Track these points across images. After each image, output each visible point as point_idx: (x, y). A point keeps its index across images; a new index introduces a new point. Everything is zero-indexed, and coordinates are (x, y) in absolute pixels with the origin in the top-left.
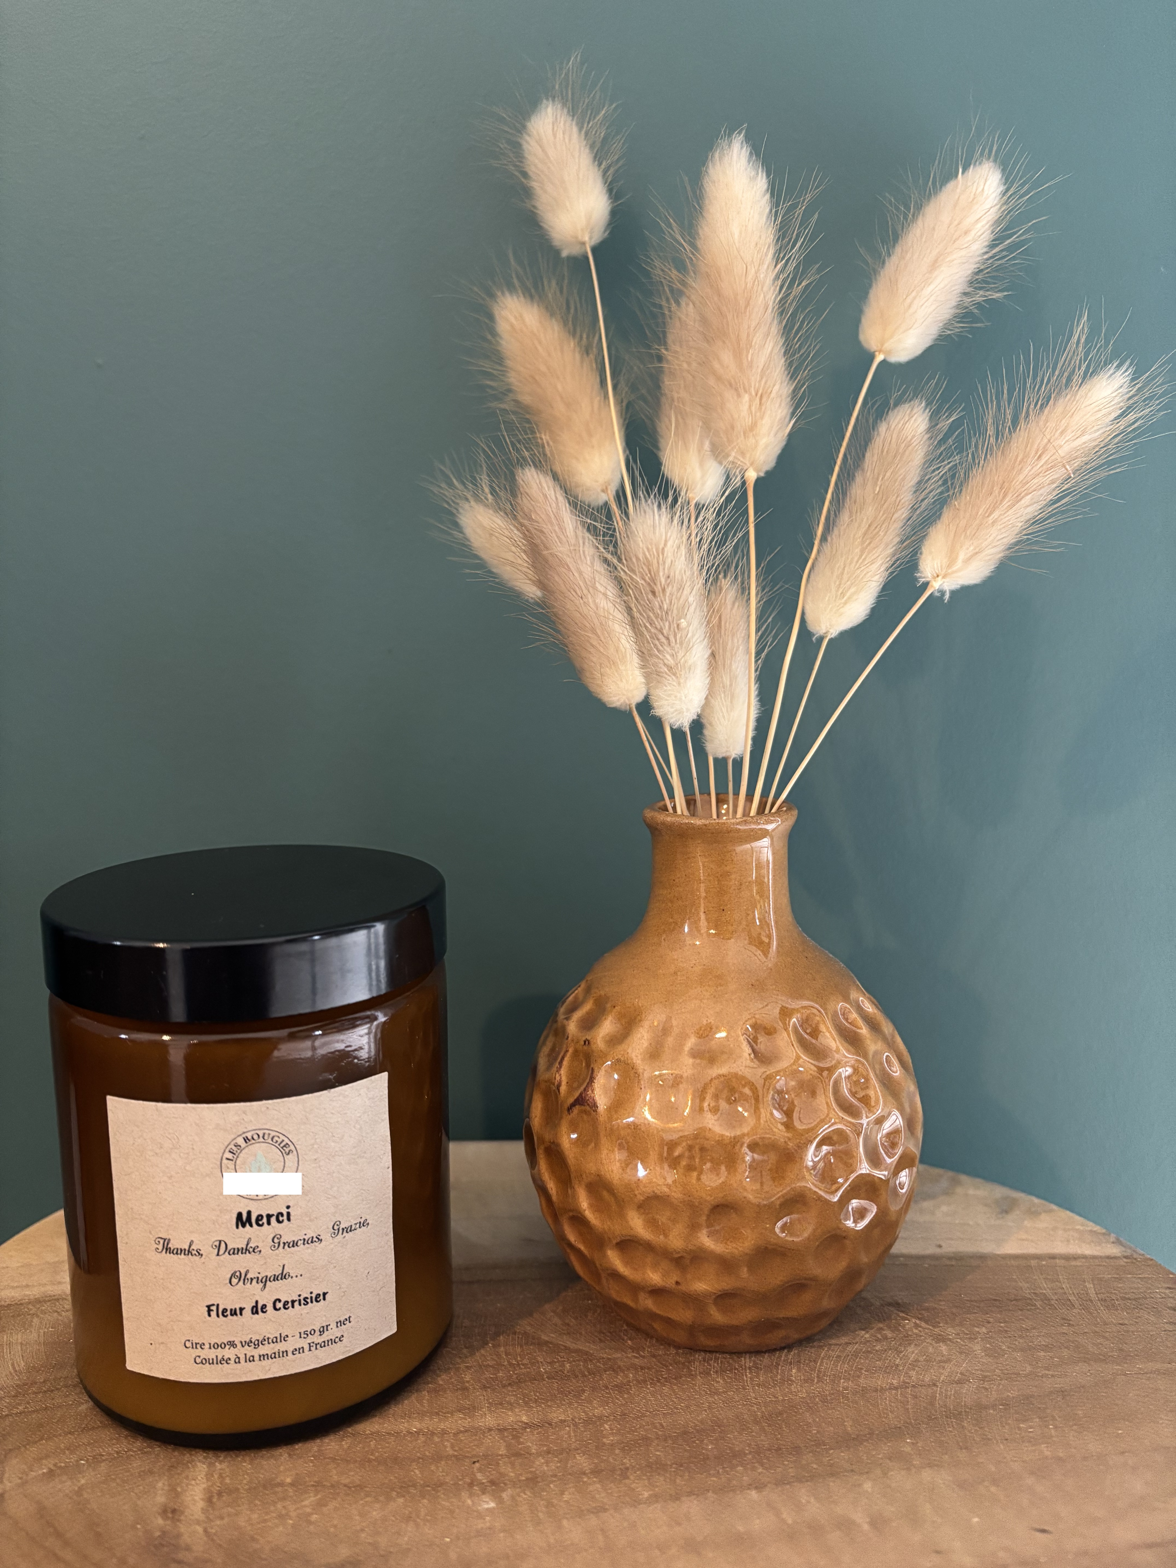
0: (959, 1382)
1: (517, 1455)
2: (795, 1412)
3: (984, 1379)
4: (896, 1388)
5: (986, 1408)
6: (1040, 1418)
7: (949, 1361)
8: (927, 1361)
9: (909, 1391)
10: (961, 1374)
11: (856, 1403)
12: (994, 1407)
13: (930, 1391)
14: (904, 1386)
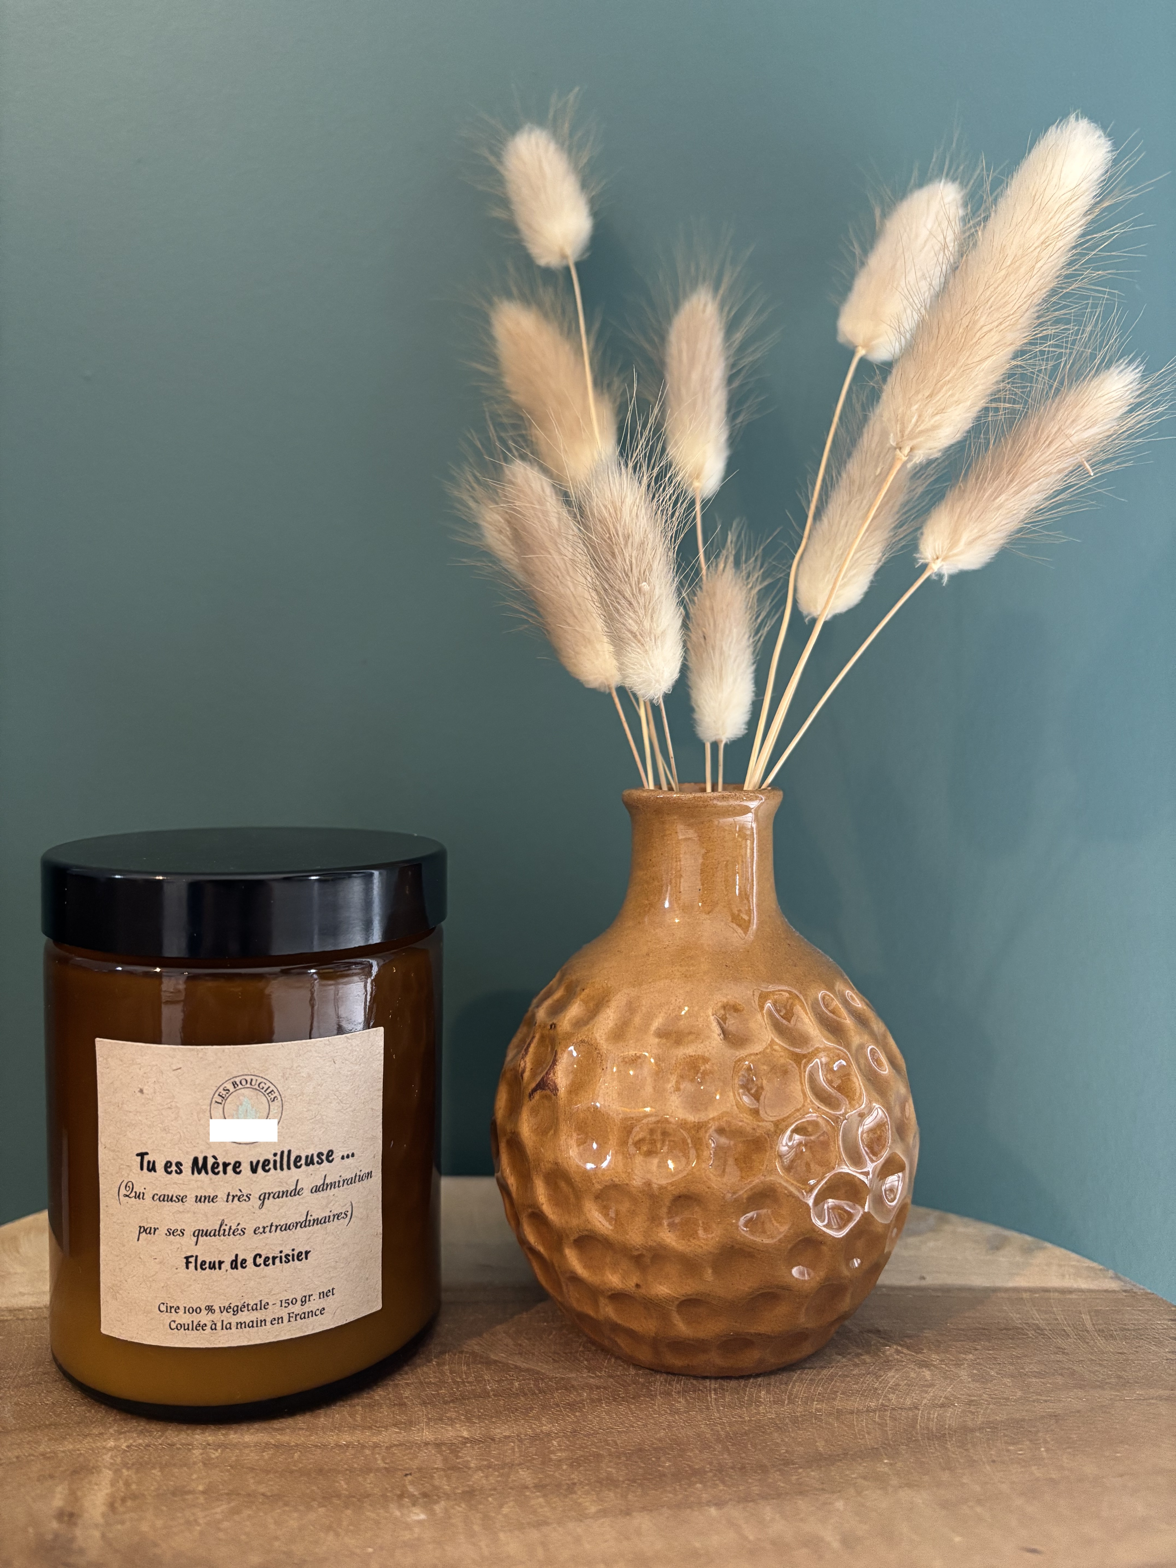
0: (943, 1406)
1: (454, 1468)
2: (763, 1432)
3: (970, 1403)
4: (874, 1411)
5: (972, 1430)
6: (1031, 1441)
7: (932, 1385)
8: (909, 1386)
9: (888, 1413)
10: (946, 1398)
11: (830, 1424)
12: (981, 1429)
13: (911, 1414)
14: (883, 1408)
